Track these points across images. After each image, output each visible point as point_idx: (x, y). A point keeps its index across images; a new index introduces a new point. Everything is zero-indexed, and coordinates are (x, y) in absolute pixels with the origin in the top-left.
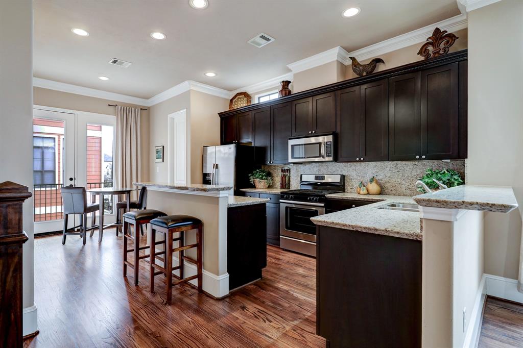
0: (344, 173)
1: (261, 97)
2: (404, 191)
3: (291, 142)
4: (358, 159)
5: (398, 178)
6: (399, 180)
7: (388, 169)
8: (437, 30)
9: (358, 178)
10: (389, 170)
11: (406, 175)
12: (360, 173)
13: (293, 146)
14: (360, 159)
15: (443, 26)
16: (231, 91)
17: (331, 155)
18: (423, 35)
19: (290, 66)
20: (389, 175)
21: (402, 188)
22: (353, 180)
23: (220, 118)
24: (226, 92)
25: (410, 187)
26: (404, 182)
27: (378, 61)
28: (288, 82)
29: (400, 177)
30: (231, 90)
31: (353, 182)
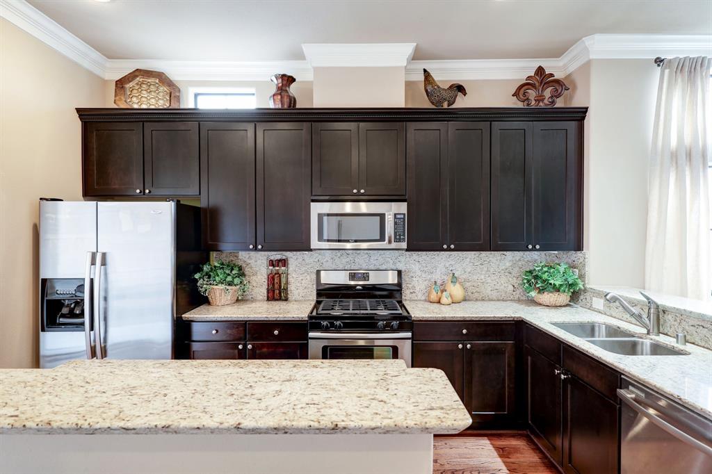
0: (401, 267)
1: (199, 94)
2: (490, 293)
3: (317, 209)
4: (445, 246)
5: (481, 274)
6: (483, 277)
7: (468, 259)
8: (540, 70)
9: (424, 276)
10: (470, 262)
11: (492, 270)
12: (426, 267)
13: (320, 216)
14: (449, 246)
15: (551, 66)
16: (110, 57)
17: (404, 239)
18: (522, 70)
19: (308, 49)
20: (469, 270)
21: (486, 290)
22: (414, 279)
23: (79, 123)
24: (95, 55)
25: (496, 287)
26: (489, 281)
27: (460, 89)
28: (291, 80)
29: (483, 272)
30: (110, 54)
31: (415, 282)
